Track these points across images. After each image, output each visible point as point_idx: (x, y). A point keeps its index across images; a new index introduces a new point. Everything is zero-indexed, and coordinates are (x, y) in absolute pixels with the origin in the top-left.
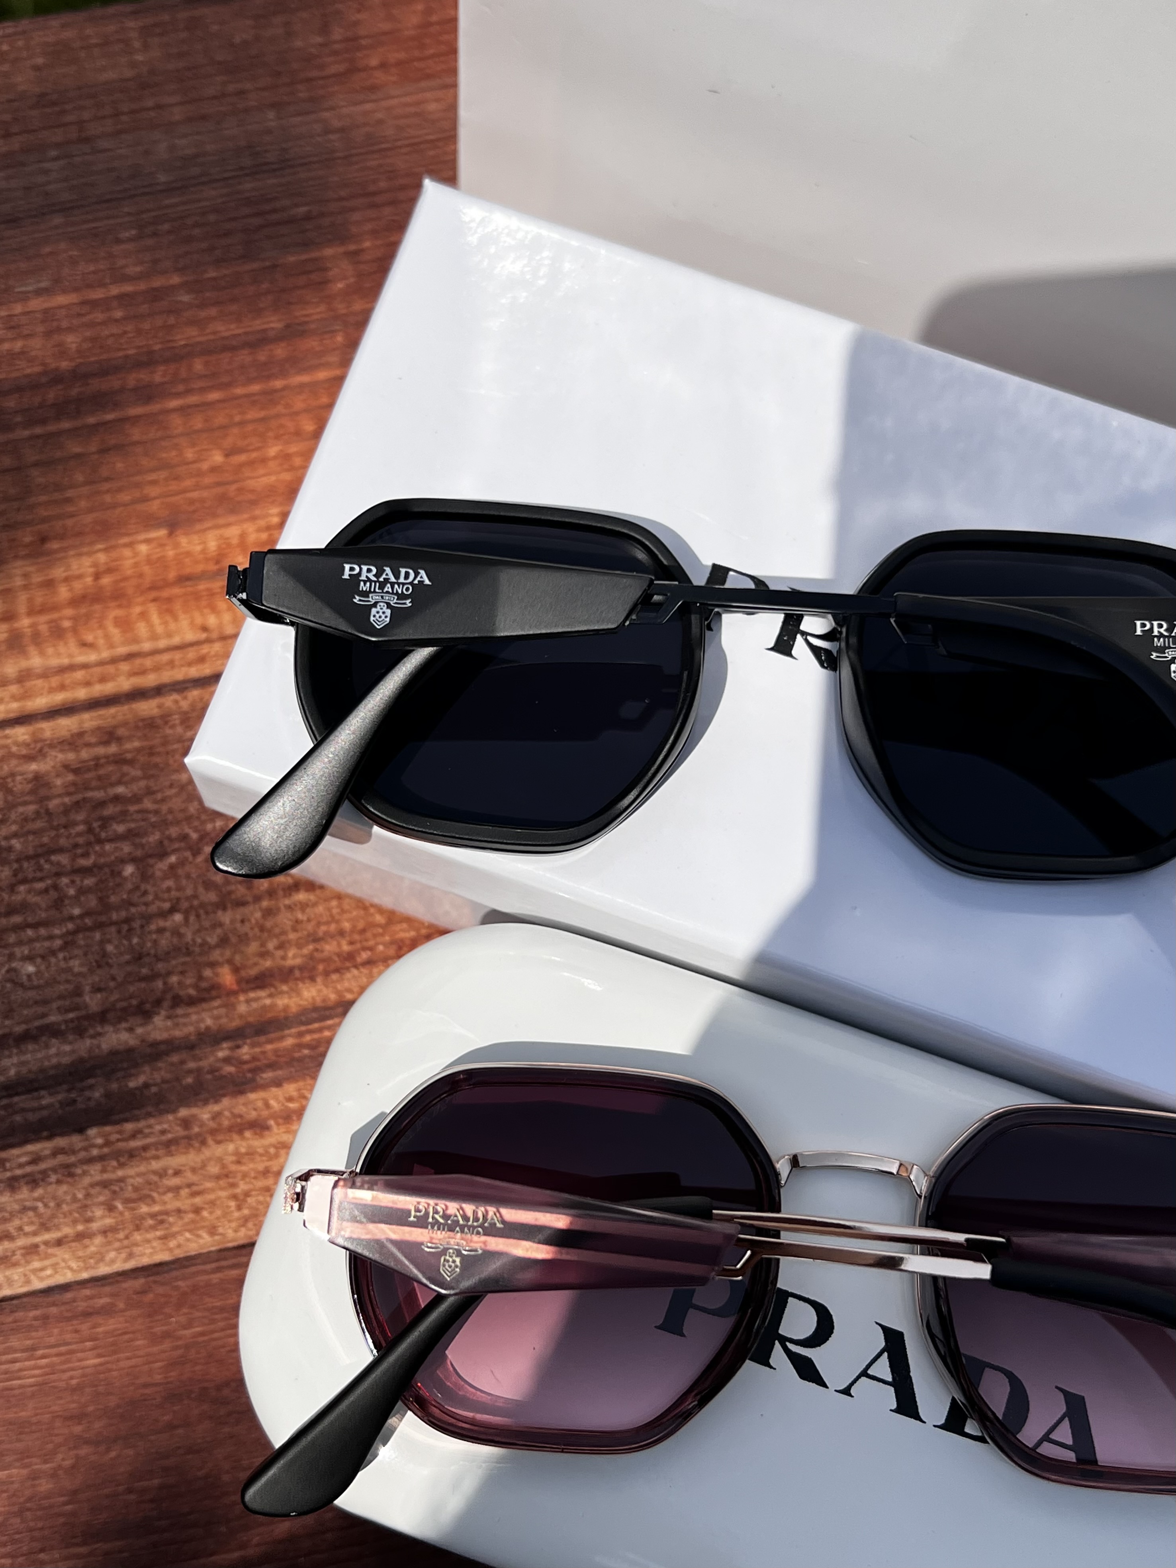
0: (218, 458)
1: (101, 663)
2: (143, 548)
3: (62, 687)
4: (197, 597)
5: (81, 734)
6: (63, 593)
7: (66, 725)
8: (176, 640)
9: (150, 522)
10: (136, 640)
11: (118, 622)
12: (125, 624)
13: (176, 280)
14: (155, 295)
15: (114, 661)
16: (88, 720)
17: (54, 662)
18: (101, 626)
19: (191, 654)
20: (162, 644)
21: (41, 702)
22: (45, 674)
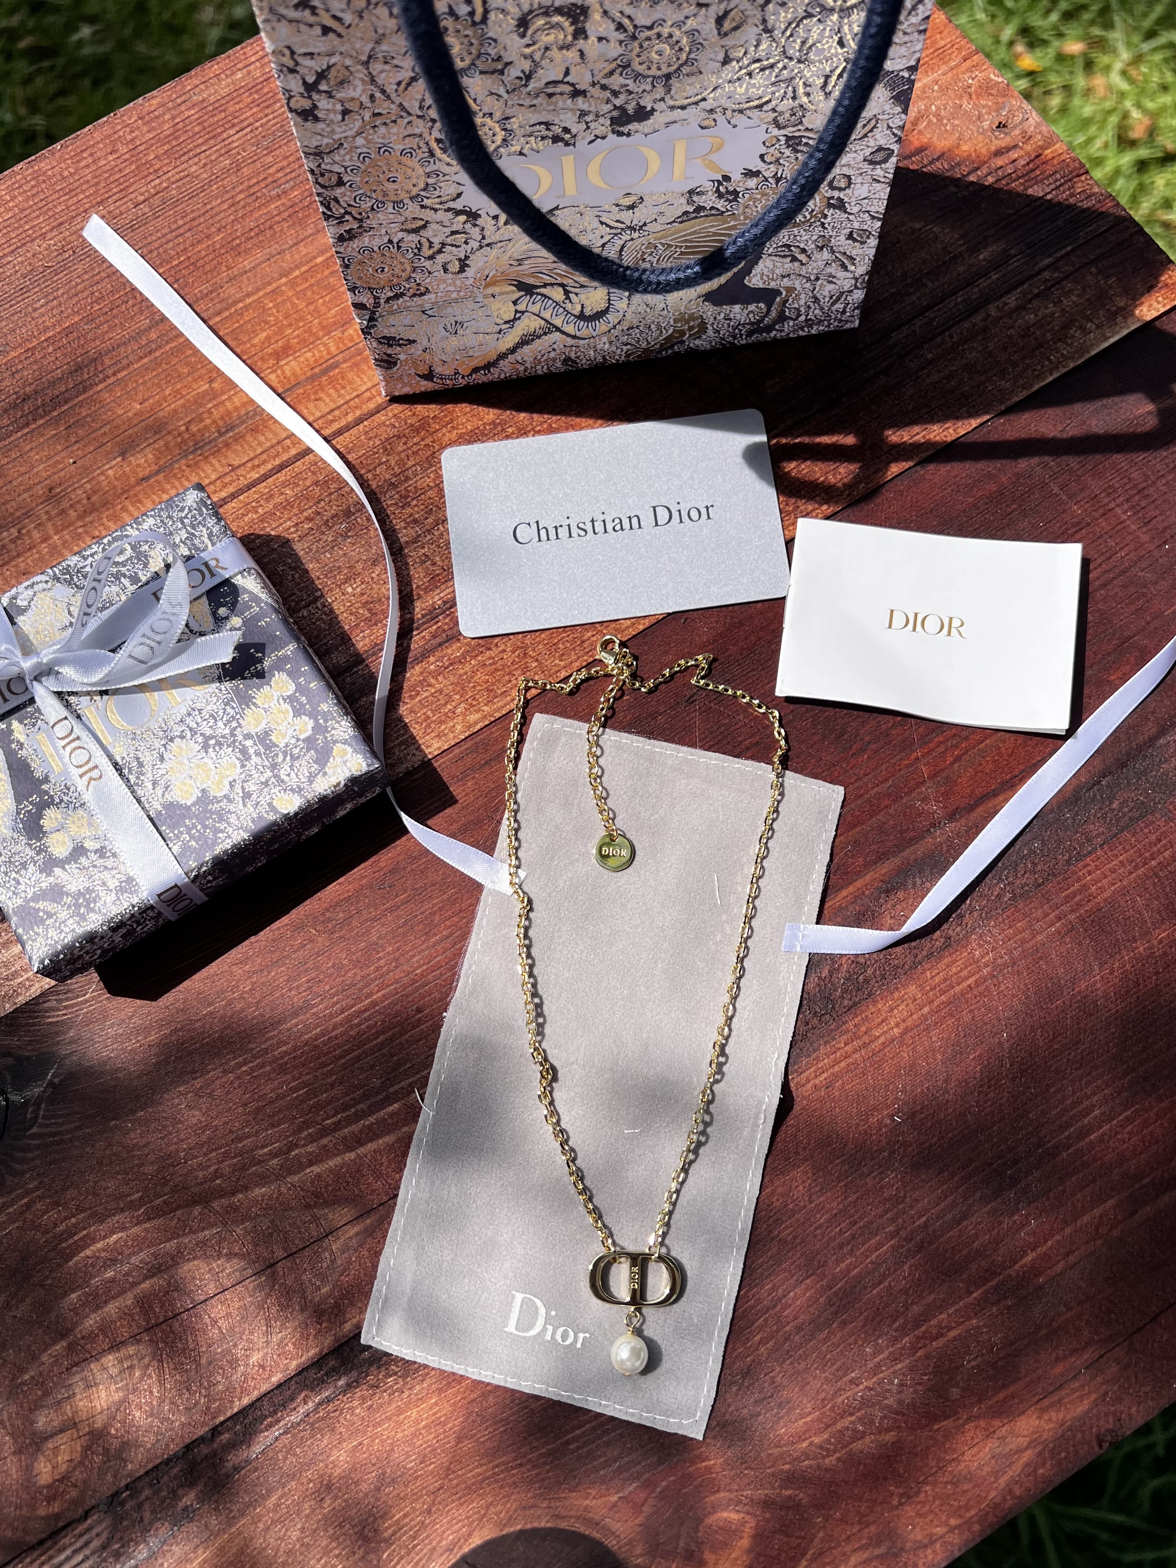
2: (110, 472)
6: (72, 514)
9: (109, 456)
14: (68, 332)
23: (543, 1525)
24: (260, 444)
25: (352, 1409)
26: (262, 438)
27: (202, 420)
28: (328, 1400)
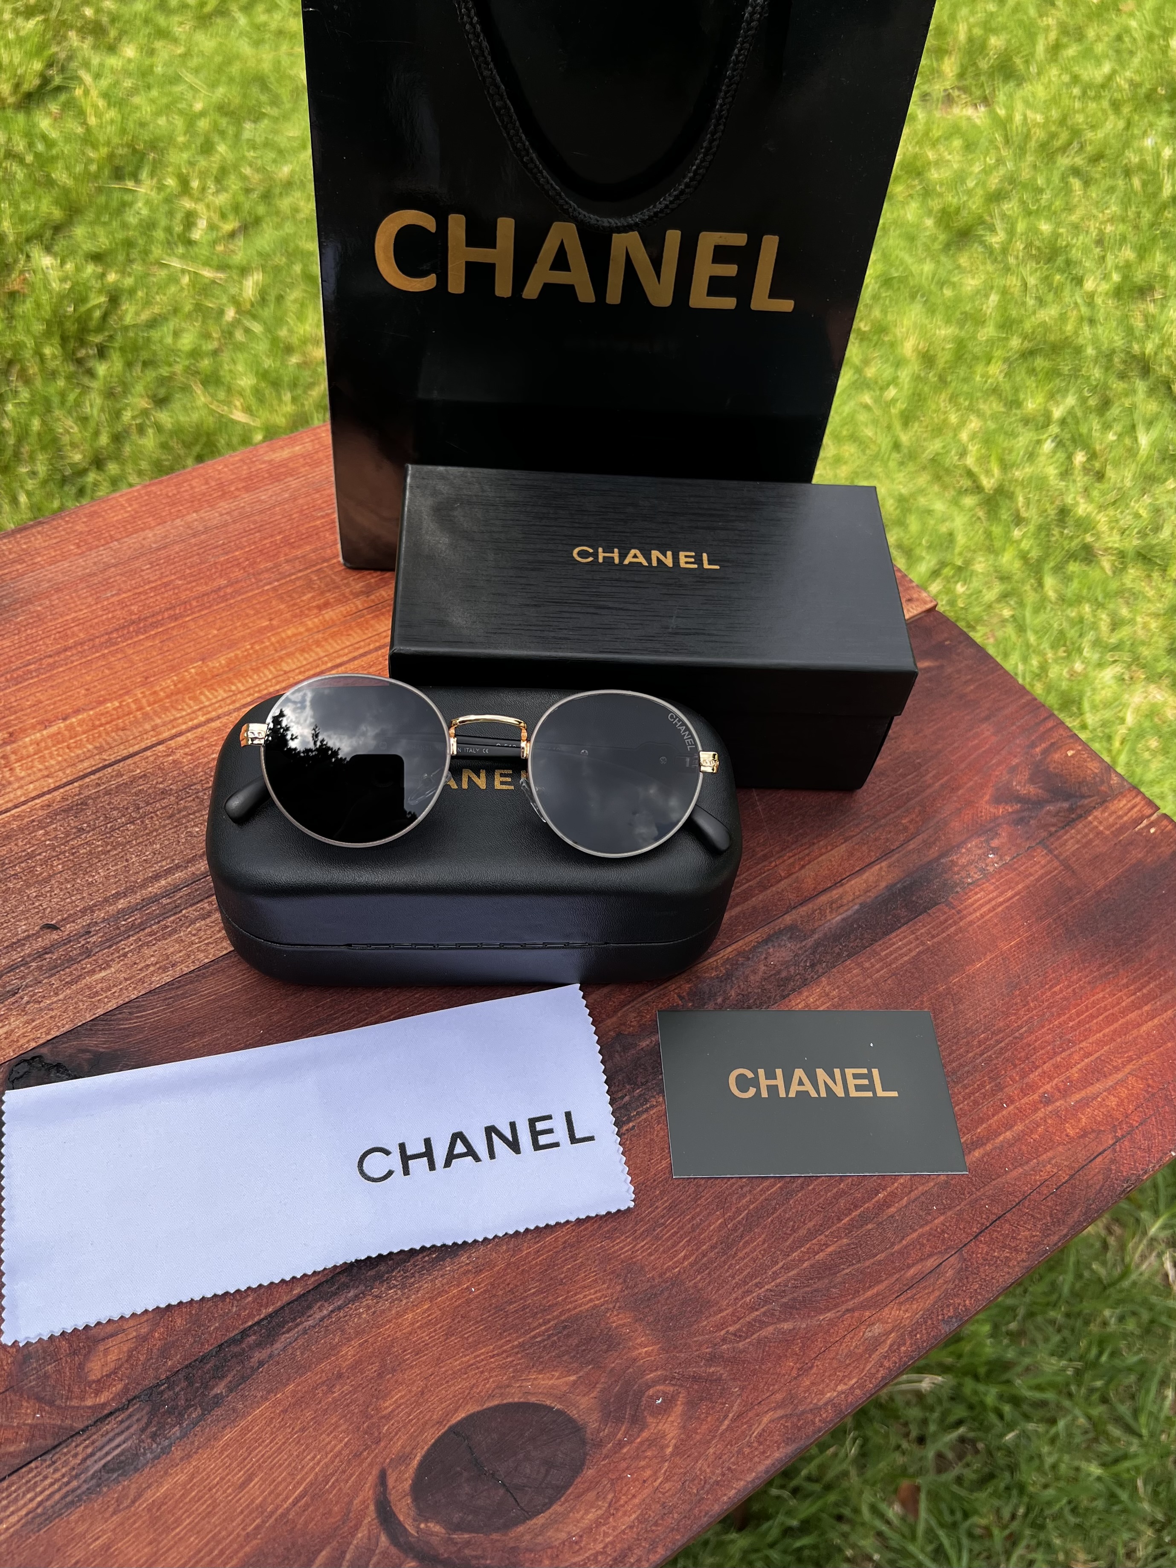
0: (215, 632)
1: (189, 714)
2: (193, 671)
3: (174, 727)
4: (224, 681)
5: (189, 741)
6: (162, 694)
7: (181, 739)
8: (220, 698)
9: (192, 661)
10: (202, 702)
11: (190, 699)
12: (194, 699)
13: (173, 577)
14: (166, 585)
15: (194, 712)
16: (190, 735)
17: (167, 719)
18: (184, 701)
19: (228, 701)
20: (214, 701)
21: (166, 735)
22: (164, 724)
23: (516, 1400)
24: (305, 659)
25: (360, 1314)
26: (306, 656)
27: (263, 642)
28: (339, 1308)
